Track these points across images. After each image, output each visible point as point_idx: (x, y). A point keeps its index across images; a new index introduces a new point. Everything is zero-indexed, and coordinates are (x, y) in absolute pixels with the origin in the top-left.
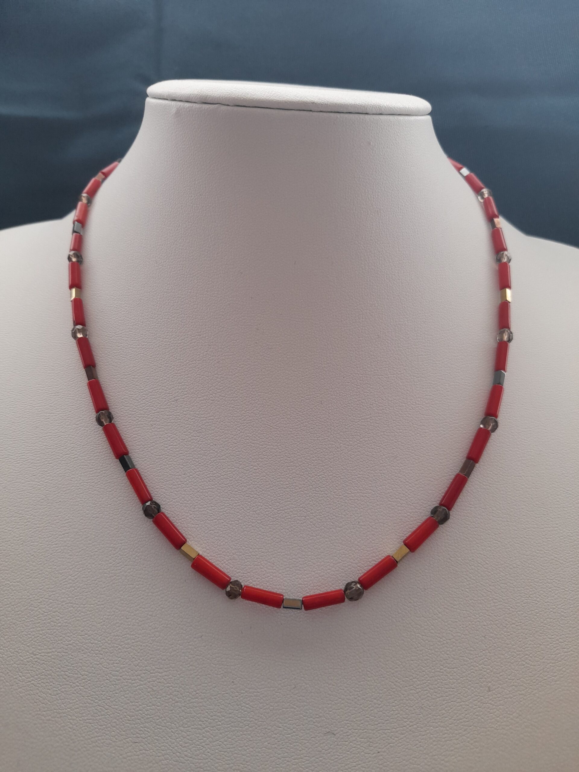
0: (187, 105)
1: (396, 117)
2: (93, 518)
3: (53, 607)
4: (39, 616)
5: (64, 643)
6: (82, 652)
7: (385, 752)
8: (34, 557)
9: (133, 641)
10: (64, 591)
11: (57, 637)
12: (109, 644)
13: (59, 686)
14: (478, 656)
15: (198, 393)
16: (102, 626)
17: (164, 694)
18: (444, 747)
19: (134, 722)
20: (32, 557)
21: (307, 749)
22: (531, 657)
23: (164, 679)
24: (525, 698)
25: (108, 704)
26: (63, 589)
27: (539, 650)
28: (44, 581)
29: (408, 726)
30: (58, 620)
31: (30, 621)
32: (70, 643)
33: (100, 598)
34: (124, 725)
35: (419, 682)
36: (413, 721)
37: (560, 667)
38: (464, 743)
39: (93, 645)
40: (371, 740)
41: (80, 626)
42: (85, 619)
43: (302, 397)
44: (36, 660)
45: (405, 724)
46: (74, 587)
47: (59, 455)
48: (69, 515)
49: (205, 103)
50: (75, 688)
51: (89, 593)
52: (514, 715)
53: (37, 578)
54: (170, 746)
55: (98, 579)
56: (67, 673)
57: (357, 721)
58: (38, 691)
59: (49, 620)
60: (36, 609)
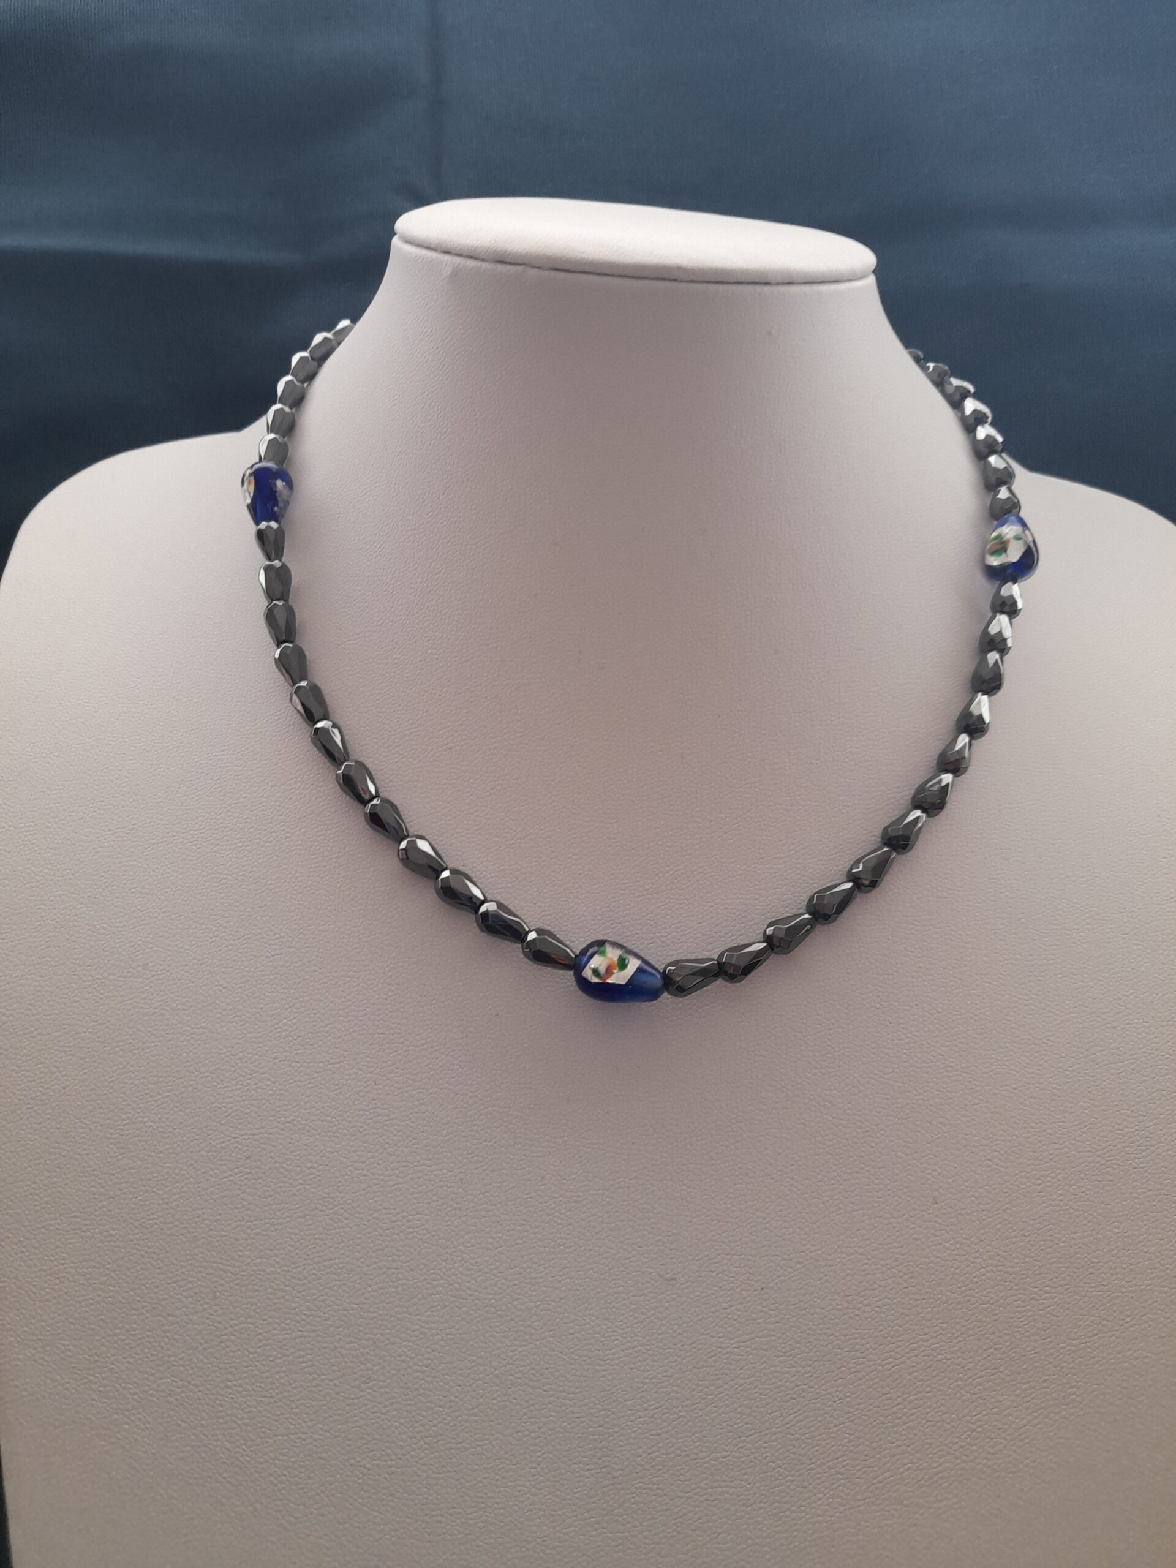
0: (471, 263)
2: (320, 931)
3: (261, 1066)
4: (238, 1079)
5: (279, 1120)
6: (307, 1134)
8: (228, 990)
9: (386, 1118)
10: (277, 1042)
12: (349, 1122)
14: (918, 1151)
16: (337, 1095)
17: (435, 1198)
18: (864, 1283)
19: (389, 1239)
20: (224, 990)
23: (435, 1175)
24: (991, 1215)
25: (349, 1211)
26: (274, 1039)
27: (1015, 1145)
28: (244, 1027)
30: (269, 1085)
31: (225, 1087)
32: (289, 1119)
33: (334, 1053)
34: (373, 1242)
36: (815, 1244)
37: (1047, 1171)
38: (893, 1279)
39: (325, 1123)
40: (751, 1271)
41: (302, 1095)
42: (310, 1085)
44: (235, 1145)
45: (804, 1248)
46: (292, 1036)
47: (259, 834)
49: (502, 262)
50: (298, 1187)
52: (972, 1239)
53: (234, 1022)
55: (330, 1024)
56: (284, 1165)
57: (730, 1242)
58: (239, 1192)
59: (255, 1086)
60: (233, 1069)
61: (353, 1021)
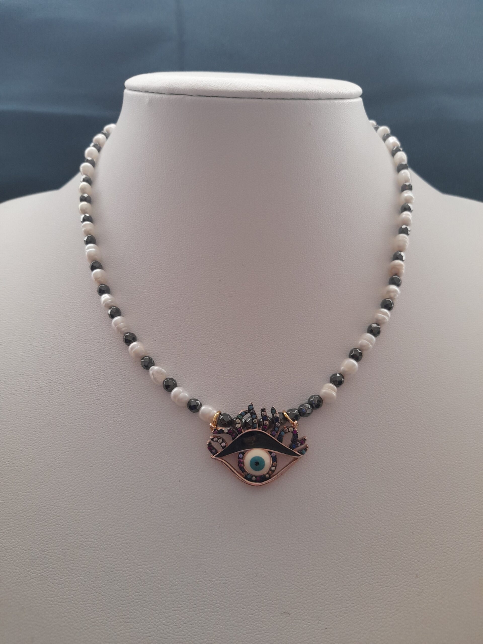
0: (158, 96)
1: (332, 101)
2: (89, 438)
3: (58, 512)
4: (46, 520)
5: (67, 541)
6: (82, 549)
7: (331, 628)
8: (42, 471)
9: (123, 539)
11: (61, 537)
12: (104, 542)
13: (64, 577)
14: (407, 548)
15: (172, 334)
16: (97, 527)
17: (149, 583)
18: (380, 624)
19: (125, 606)
20: (40, 472)
21: (267, 627)
22: (452, 549)
23: (150, 570)
24: (447, 583)
25: (104, 591)
26: (65, 497)
27: (458, 543)
28: (49, 491)
29: (350, 607)
30: (62, 522)
31: (39, 524)
32: (72, 541)
33: (96, 504)
34: (117, 608)
35: (359, 571)
36: (354, 602)
38: (396, 621)
39: (91, 542)
40: (320, 619)
41: (79, 527)
42: (83, 522)
43: (258, 336)
44: (45, 555)
45: (348, 605)
46: (74, 496)
47: (59, 388)
48: (69, 437)
49: (173, 94)
50: (77, 578)
51: (86, 500)
52: (437, 597)
53: (44, 488)
54: (155, 624)
55: (93, 488)
56: (70, 566)
57: (308, 603)
58: (47, 581)
59: (55, 523)
60: (44, 514)
61: (106, 487)
